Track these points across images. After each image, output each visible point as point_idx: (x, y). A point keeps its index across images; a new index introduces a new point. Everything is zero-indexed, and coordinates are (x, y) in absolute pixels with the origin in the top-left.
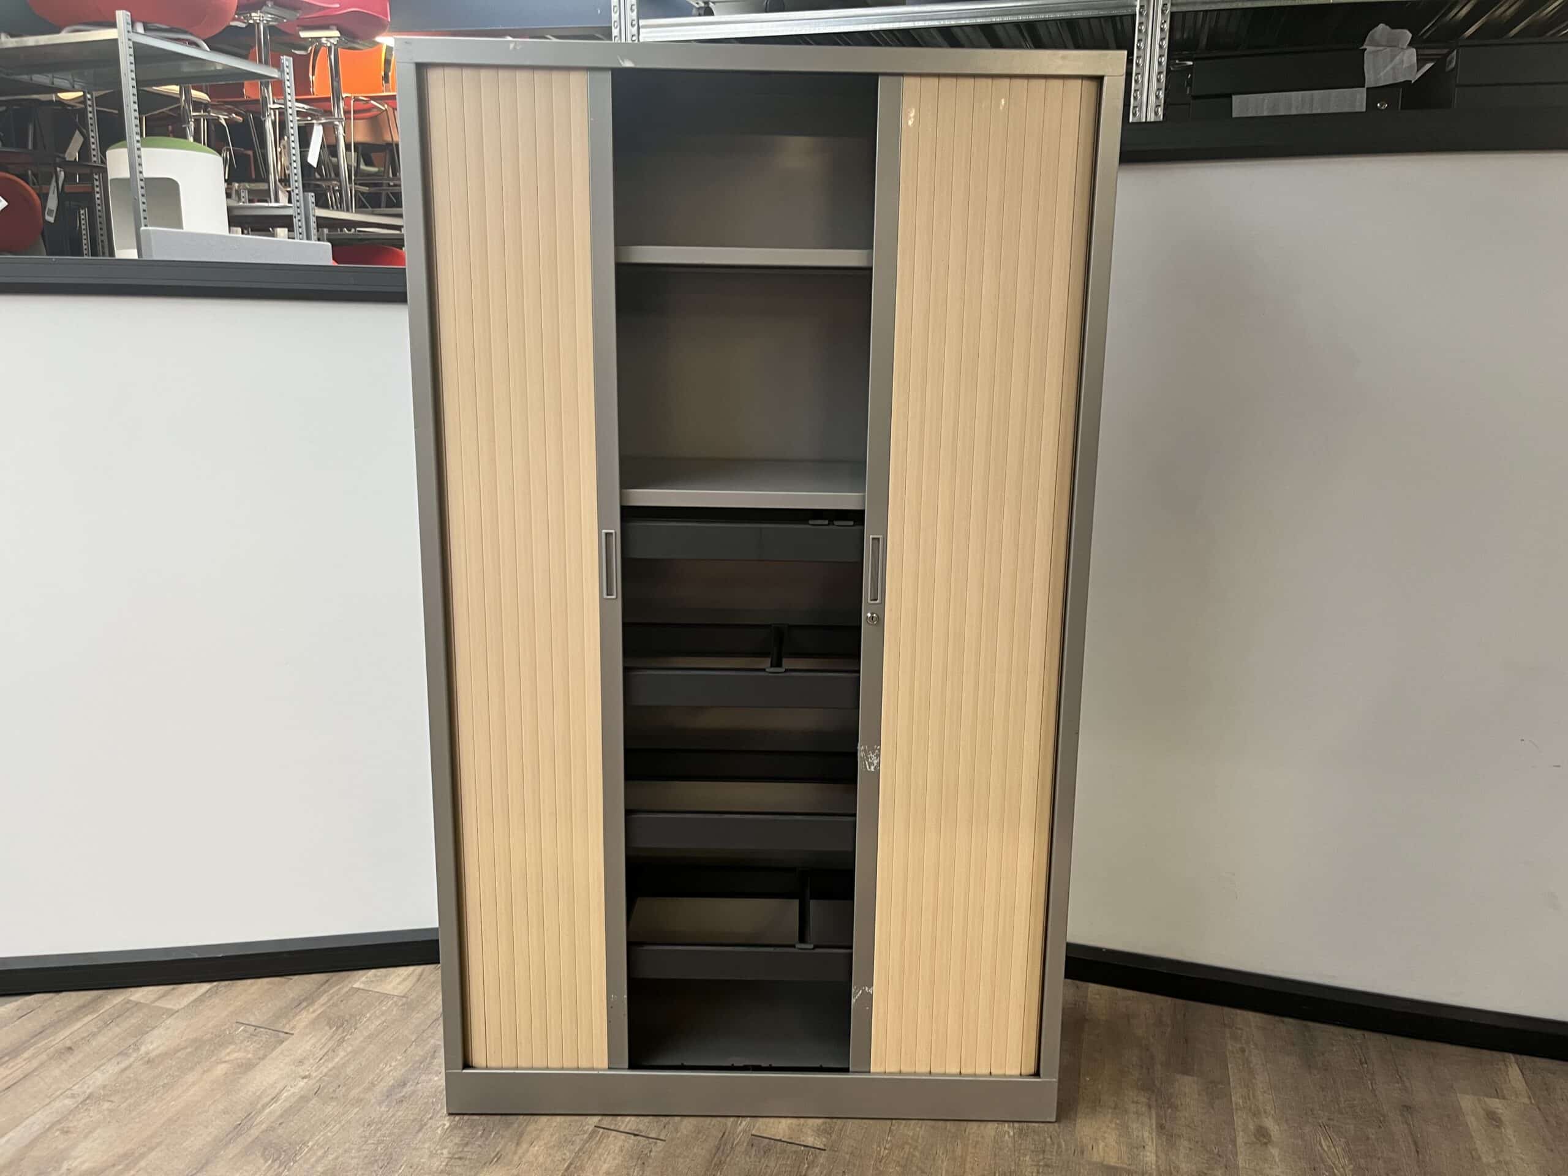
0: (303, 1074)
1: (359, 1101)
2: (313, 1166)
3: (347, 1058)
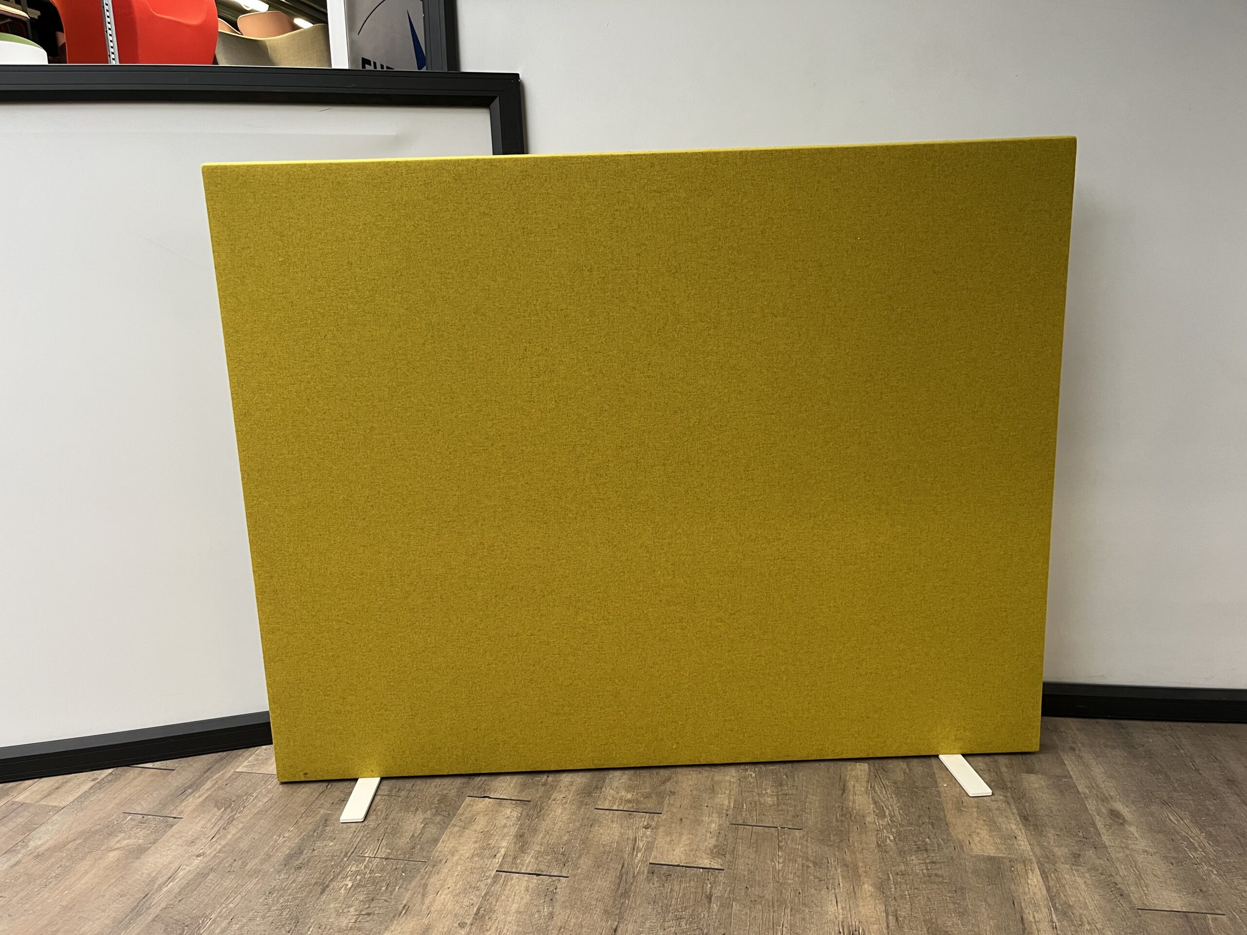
0: (197, 853)
3: (238, 835)
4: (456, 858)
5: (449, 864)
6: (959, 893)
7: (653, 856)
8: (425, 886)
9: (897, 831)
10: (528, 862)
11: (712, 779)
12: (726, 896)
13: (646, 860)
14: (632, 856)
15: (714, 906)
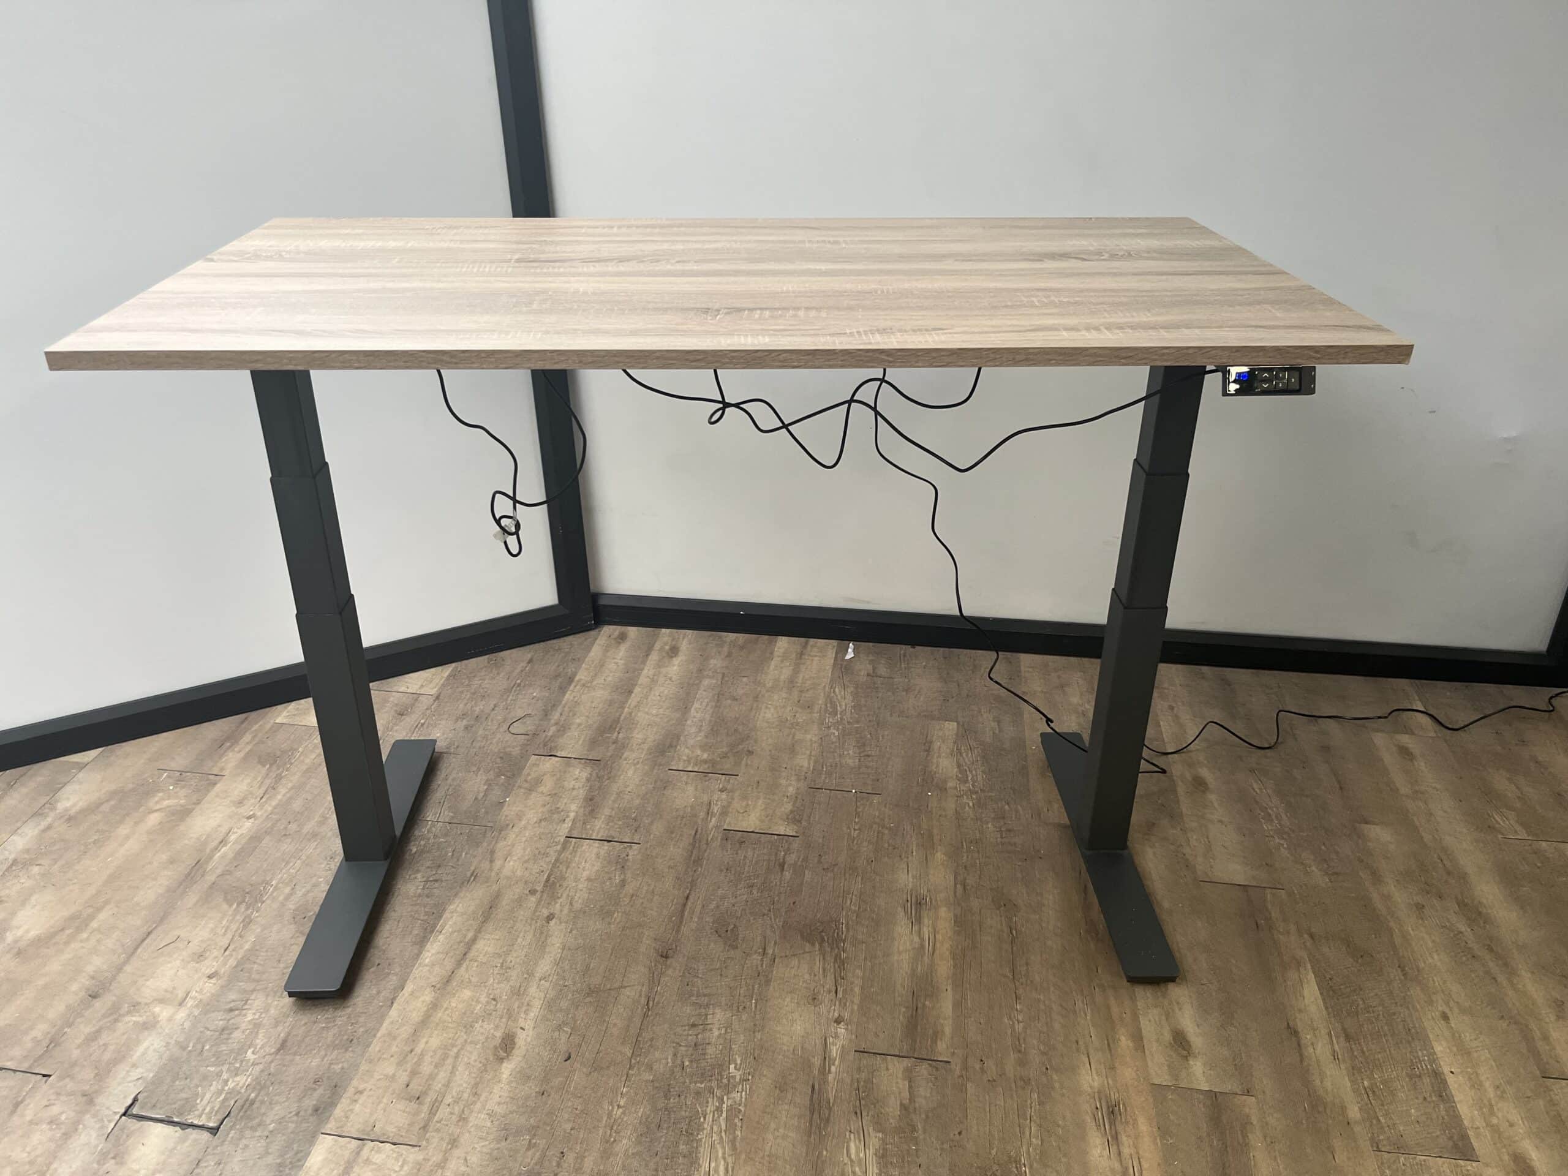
0: (246, 814)
1: (314, 835)
2: (283, 905)
3: (288, 795)
4: (523, 823)
5: (516, 829)
7: (727, 822)
8: (493, 852)
9: (977, 797)
10: (599, 828)
11: (793, 737)
12: (799, 863)
13: (721, 826)
14: (706, 821)
15: (787, 875)
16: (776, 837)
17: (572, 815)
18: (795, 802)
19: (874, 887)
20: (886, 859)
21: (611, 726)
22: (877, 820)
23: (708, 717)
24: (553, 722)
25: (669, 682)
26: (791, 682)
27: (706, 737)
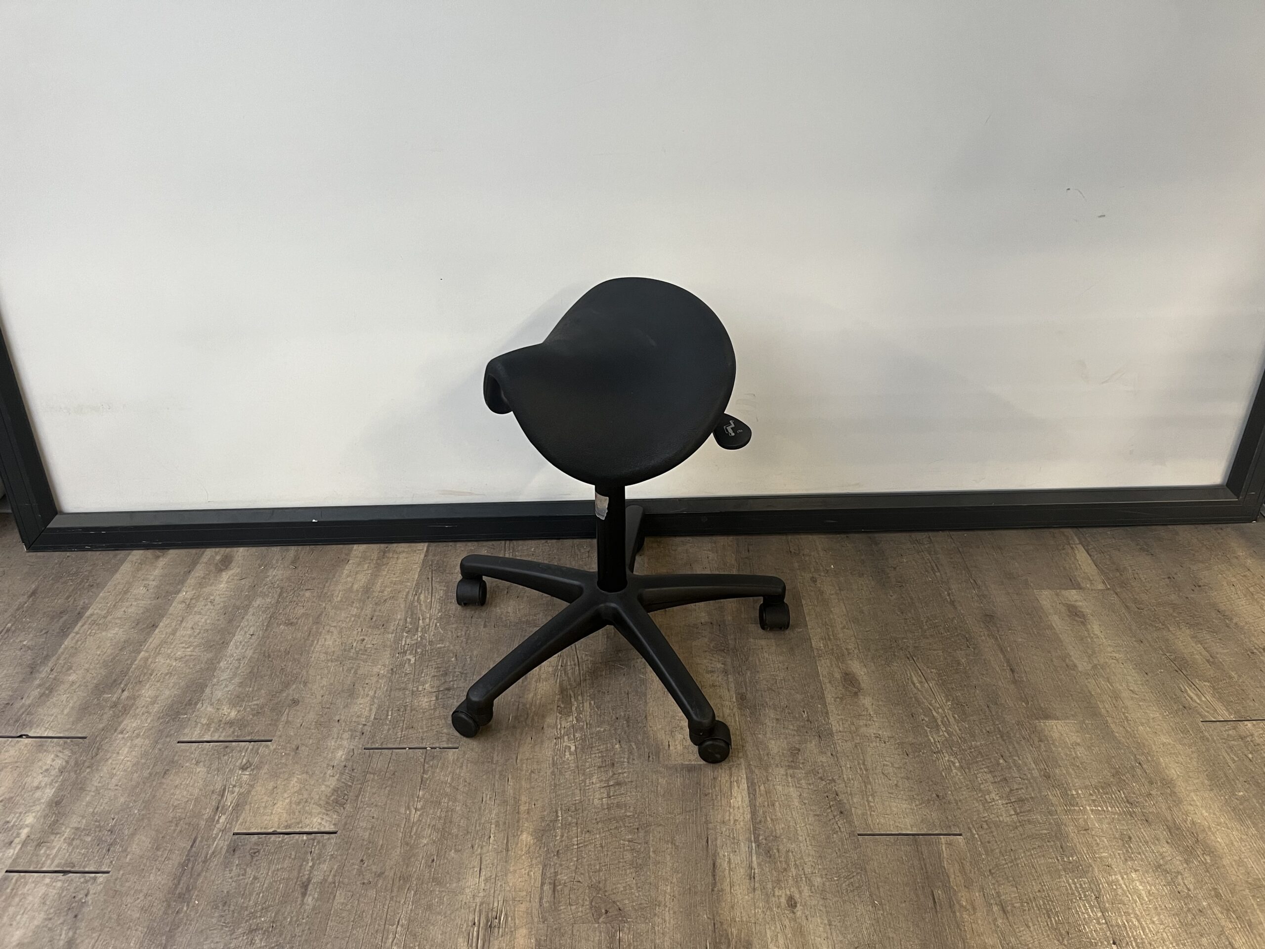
6: (642, 834)
7: (241, 820)
9: (581, 737)
10: (58, 848)
11: (356, 673)
12: (330, 879)
13: (230, 828)
14: (212, 821)
15: (309, 900)
16: (305, 837)
17: (25, 832)
18: (342, 774)
19: (429, 907)
20: (452, 853)
21: (115, 681)
22: (448, 790)
23: (249, 653)
24: (37, 682)
25: (209, 606)
26: (367, 590)
27: (241, 684)
